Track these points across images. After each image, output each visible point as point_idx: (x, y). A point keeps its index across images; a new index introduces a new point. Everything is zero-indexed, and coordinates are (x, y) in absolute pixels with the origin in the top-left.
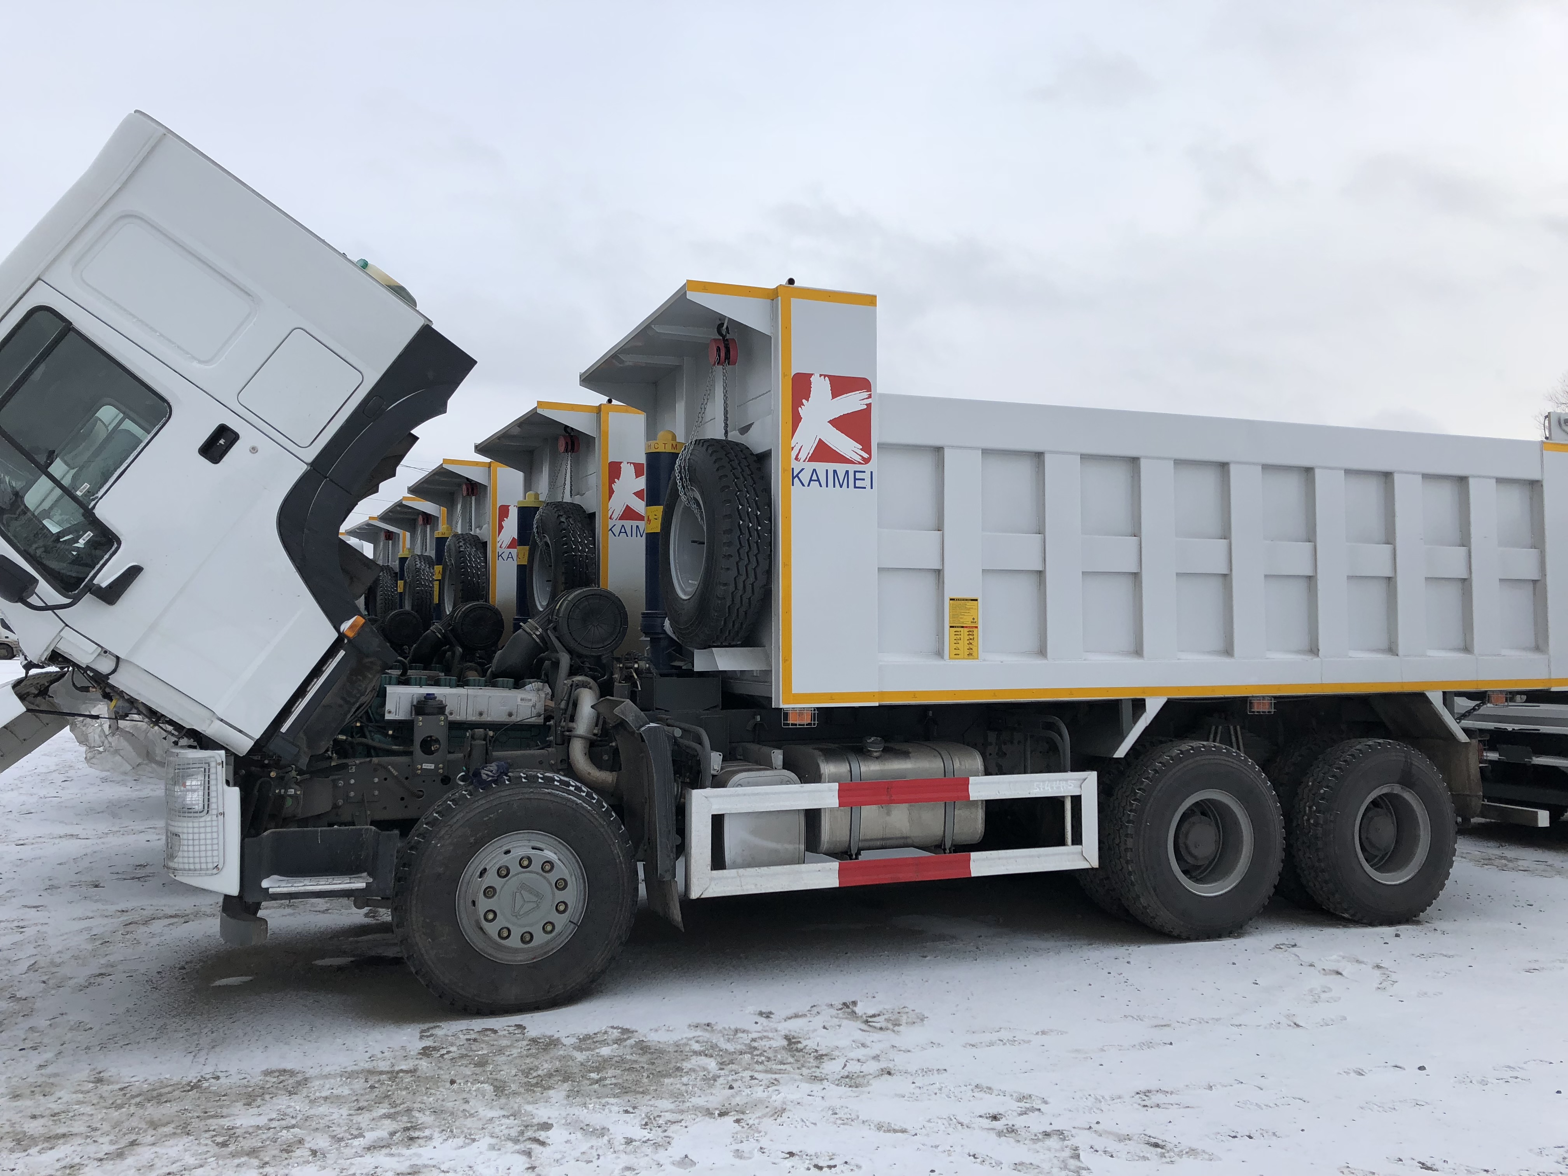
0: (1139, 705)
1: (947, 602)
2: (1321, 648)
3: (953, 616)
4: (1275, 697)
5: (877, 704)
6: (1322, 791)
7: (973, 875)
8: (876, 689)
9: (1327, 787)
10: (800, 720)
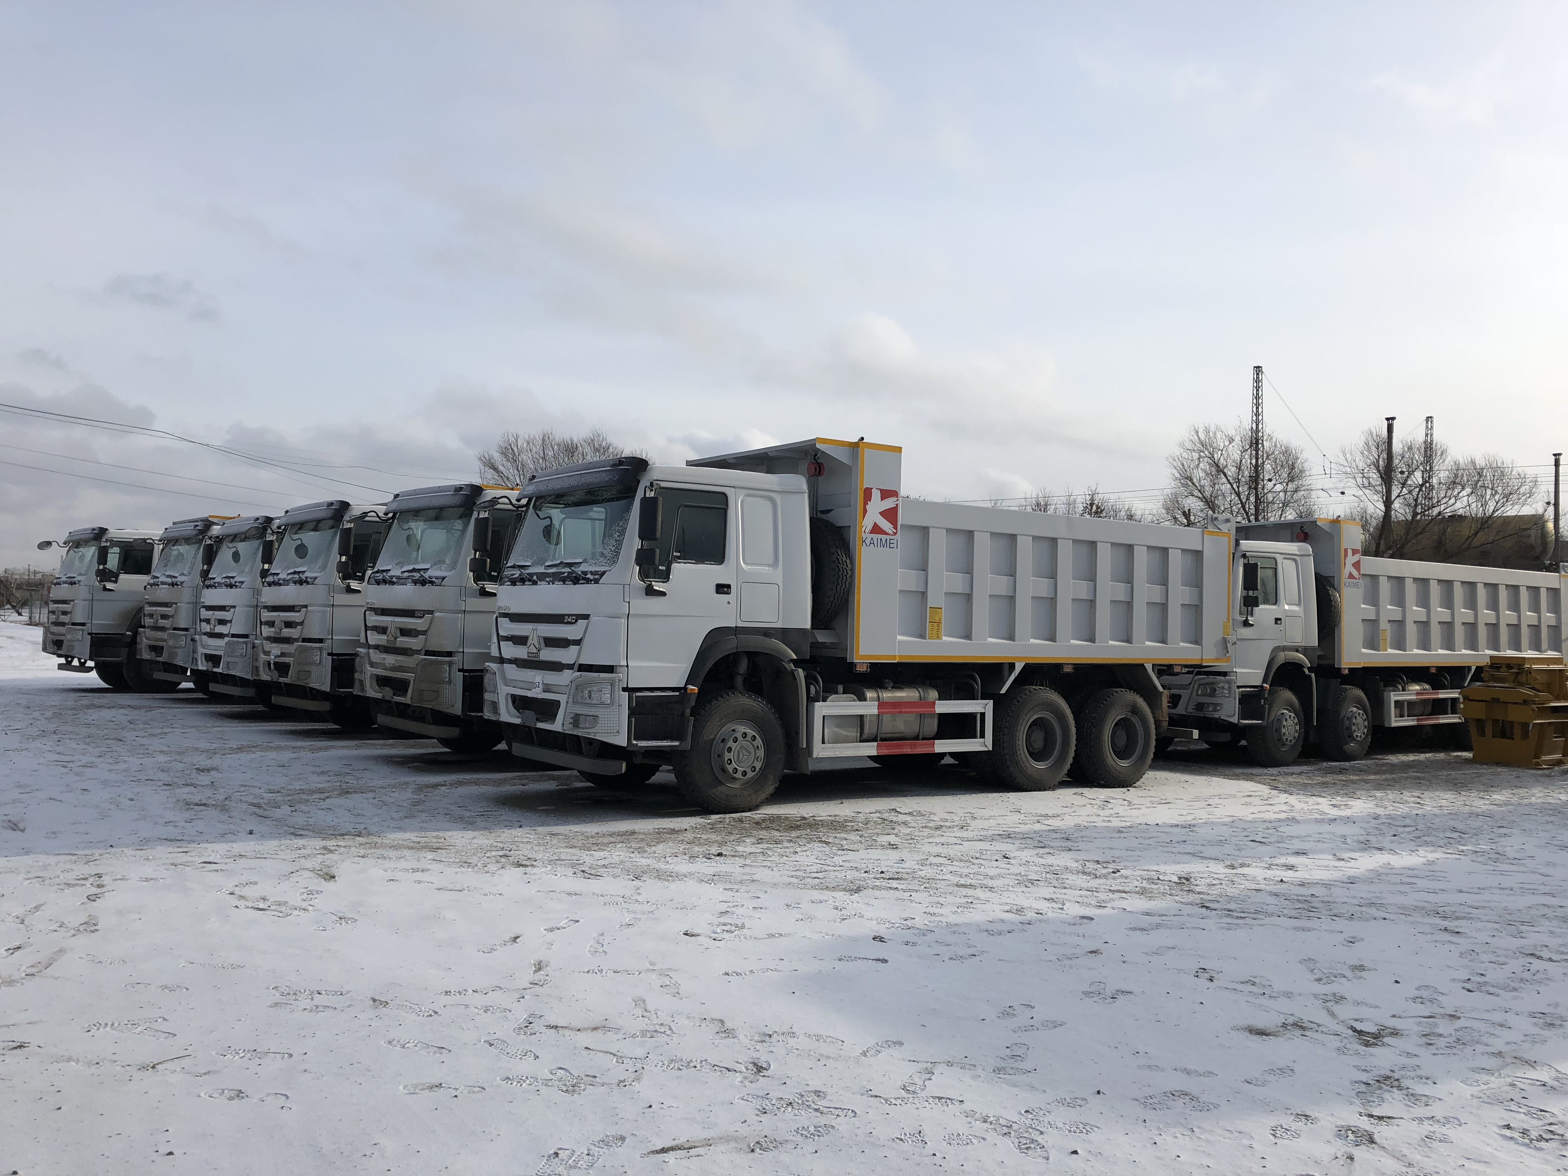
0: (1012, 666)
1: (928, 609)
2: (1096, 639)
3: (931, 618)
4: (1074, 664)
5: (896, 662)
7: (937, 751)
10: (861, 669)
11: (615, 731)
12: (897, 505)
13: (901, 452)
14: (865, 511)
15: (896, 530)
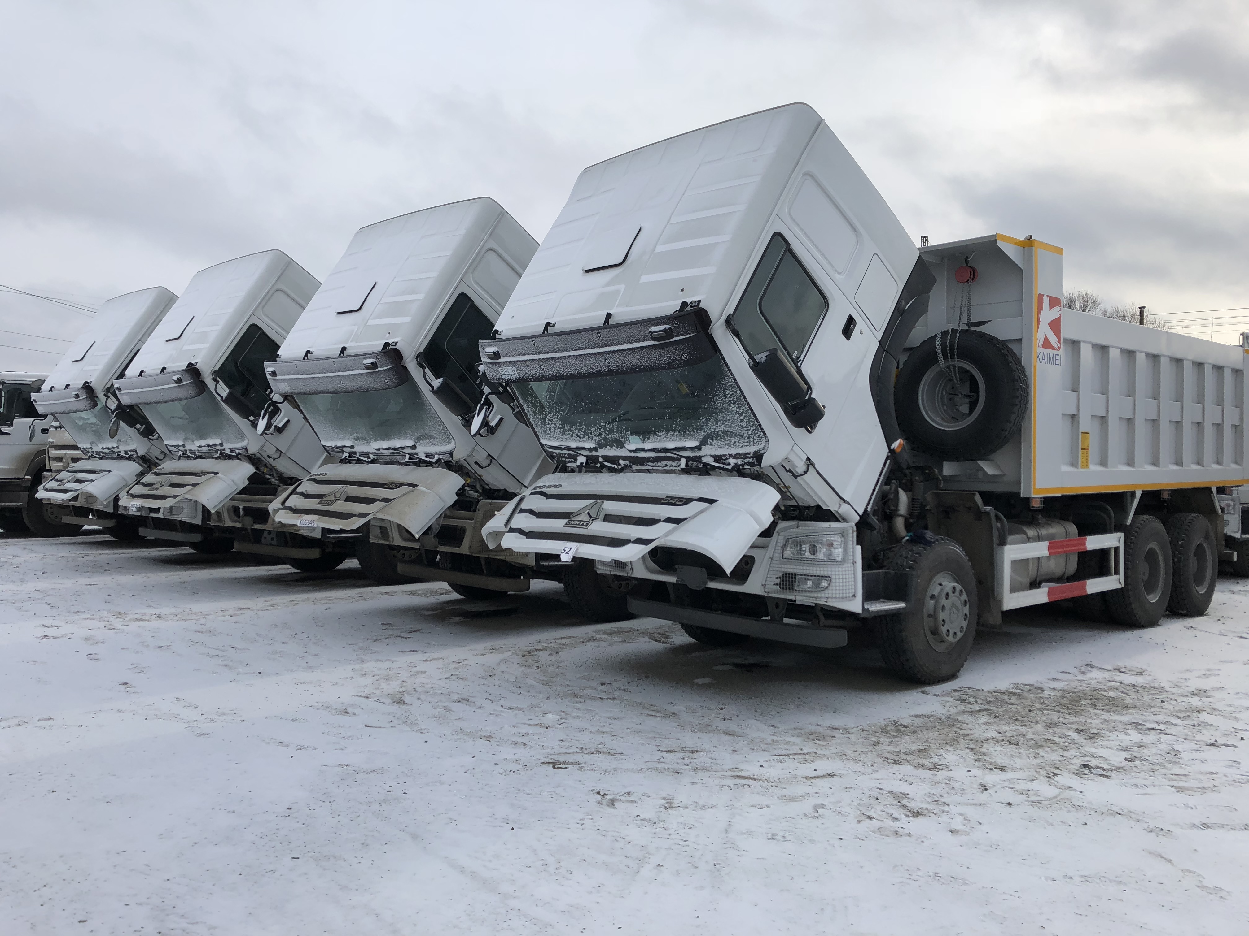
0: (1133, 494)
1: (1080, 434)
2: (1184, 462)
3: (1082, 445)
4: (1171, 490)
5: (1059, 495)
6: (1180, 543)
7: (1088, 593)
8: (1059, 486)
9: (1183, 540)
10: (1036, 504)
11: (851, 595)
12: (1060, 315)
13: (1062, 254)
14: (1039, 321)
15: (1060, 343)
